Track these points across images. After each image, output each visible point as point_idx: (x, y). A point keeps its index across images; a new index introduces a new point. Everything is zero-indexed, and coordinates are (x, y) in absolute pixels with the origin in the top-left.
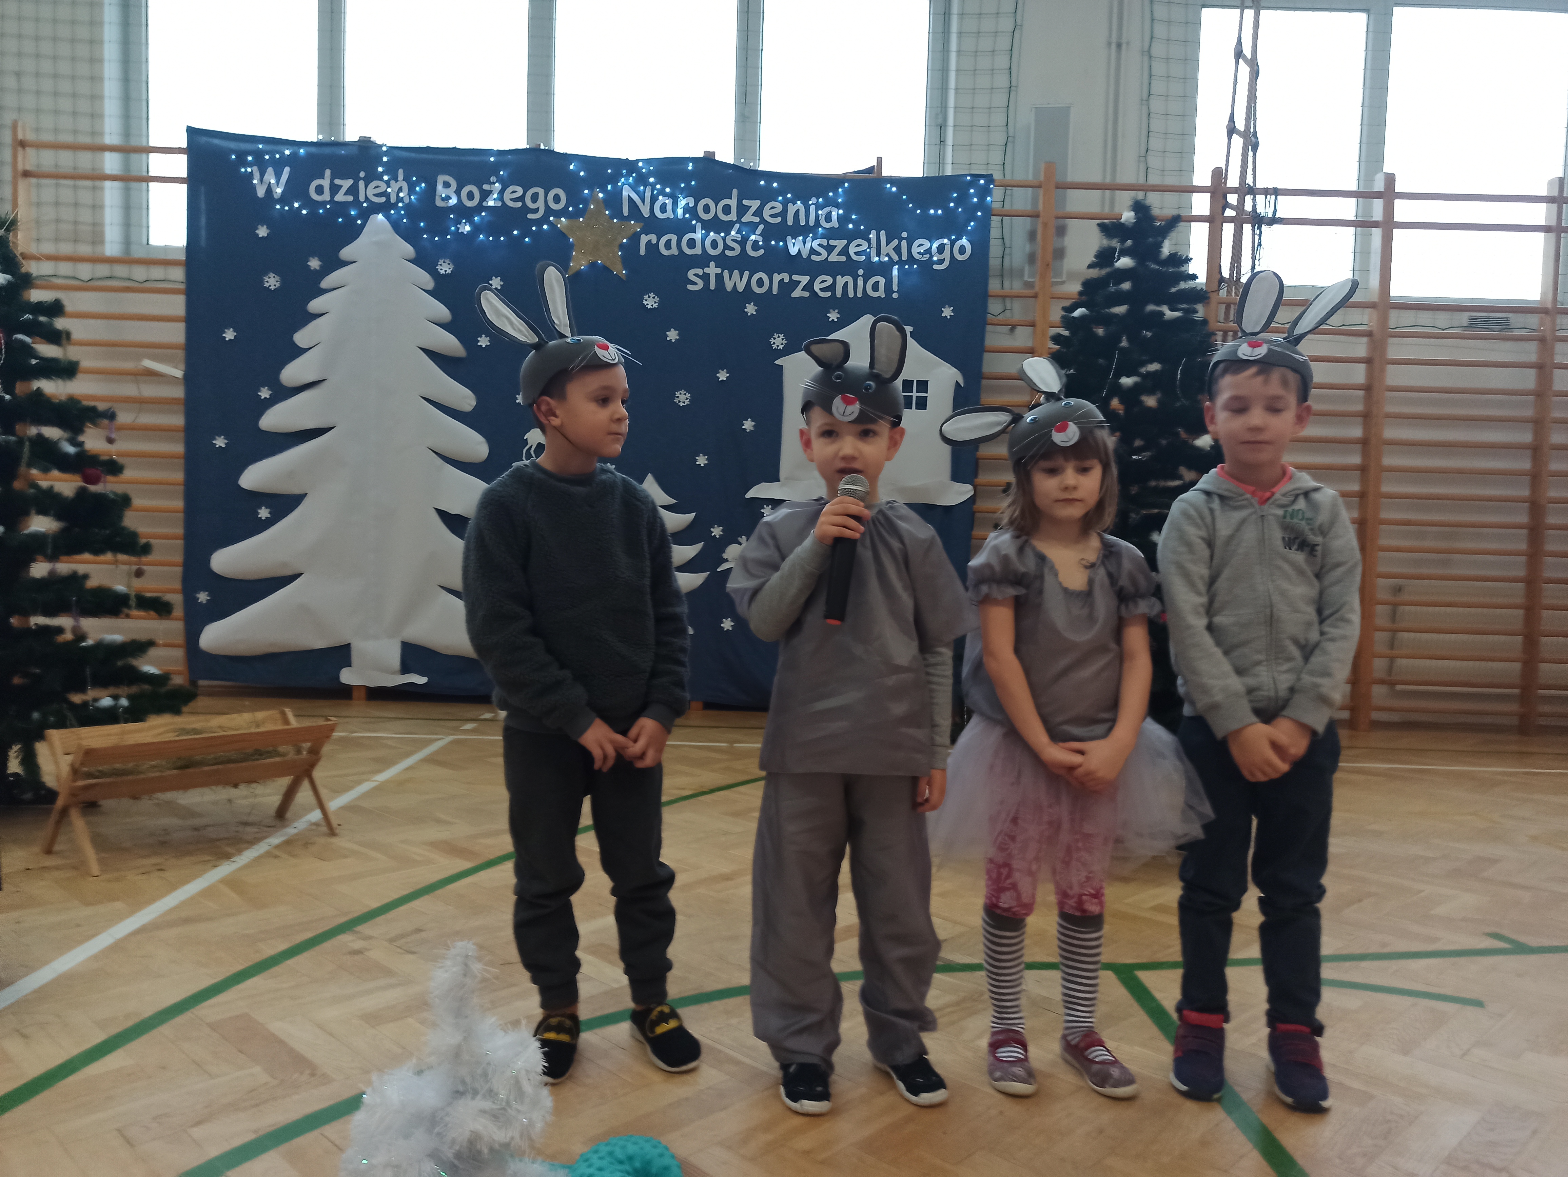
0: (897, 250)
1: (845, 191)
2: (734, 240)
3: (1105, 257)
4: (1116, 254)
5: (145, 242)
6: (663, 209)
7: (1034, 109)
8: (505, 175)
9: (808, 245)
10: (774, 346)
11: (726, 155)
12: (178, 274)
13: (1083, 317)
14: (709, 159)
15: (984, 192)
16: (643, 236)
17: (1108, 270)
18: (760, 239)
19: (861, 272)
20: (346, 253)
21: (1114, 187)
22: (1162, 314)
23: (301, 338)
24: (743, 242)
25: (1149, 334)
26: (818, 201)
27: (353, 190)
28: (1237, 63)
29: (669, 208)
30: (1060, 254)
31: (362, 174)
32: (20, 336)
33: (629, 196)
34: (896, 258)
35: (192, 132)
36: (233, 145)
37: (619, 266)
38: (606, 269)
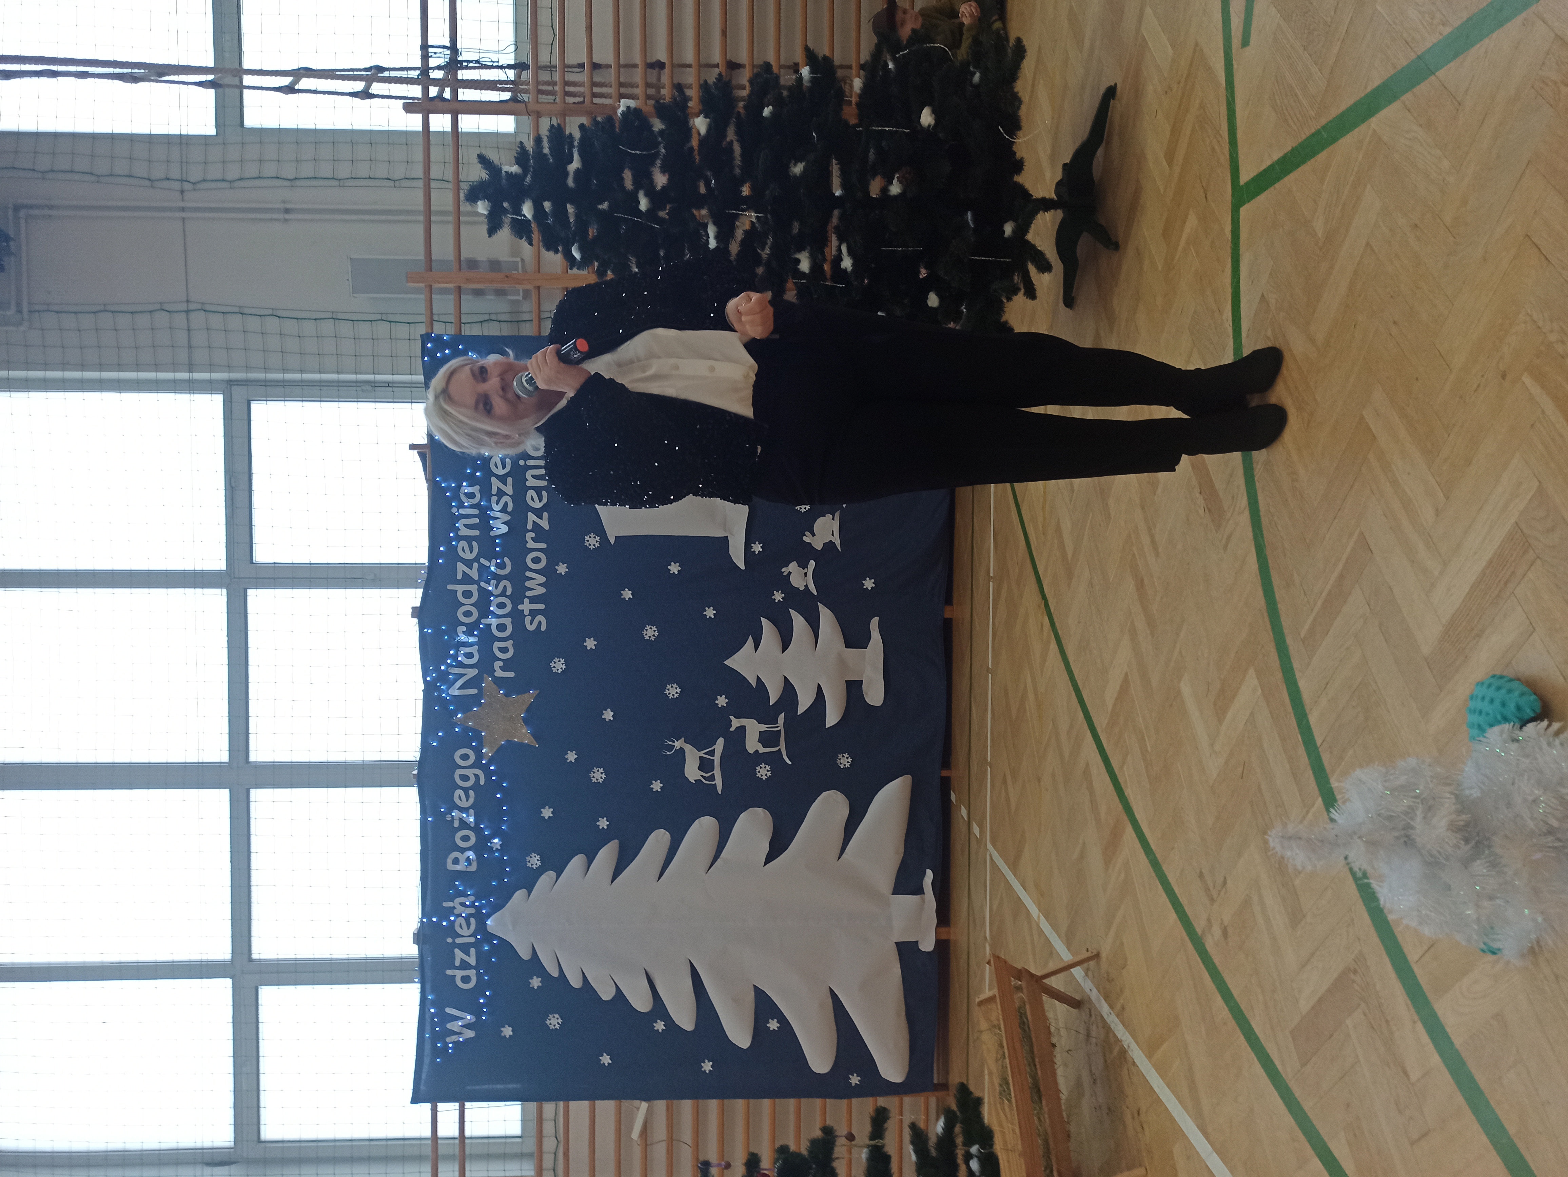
1: (444, 480)
2: (497, 587)
3: (521, 229)
4: (519, 218)
5: (519, 1140)
6: (469, 656)
7: (355, 295)
8: (444, 806)
9: (498, 515)
10: (597, 545)
12: (549, 1108)
13: (581, 249)
14: (417, 612)
15: (438, 340)
16: (496, 674)
17: (534, 225)
18: (494, 561)
19: (522, 463)
20: (525, 954)
23: (606, 994)
24: (498, 578)
25: (595, 182)
26: (454, 506)
27: (465, 948)
28: (299, 91)
29: (468, 650)
30: (495, 265)
33: (458, 689)
35: (416, 1099)
36: (427, 1060)
37: (526, 696)
38: (528, 710)
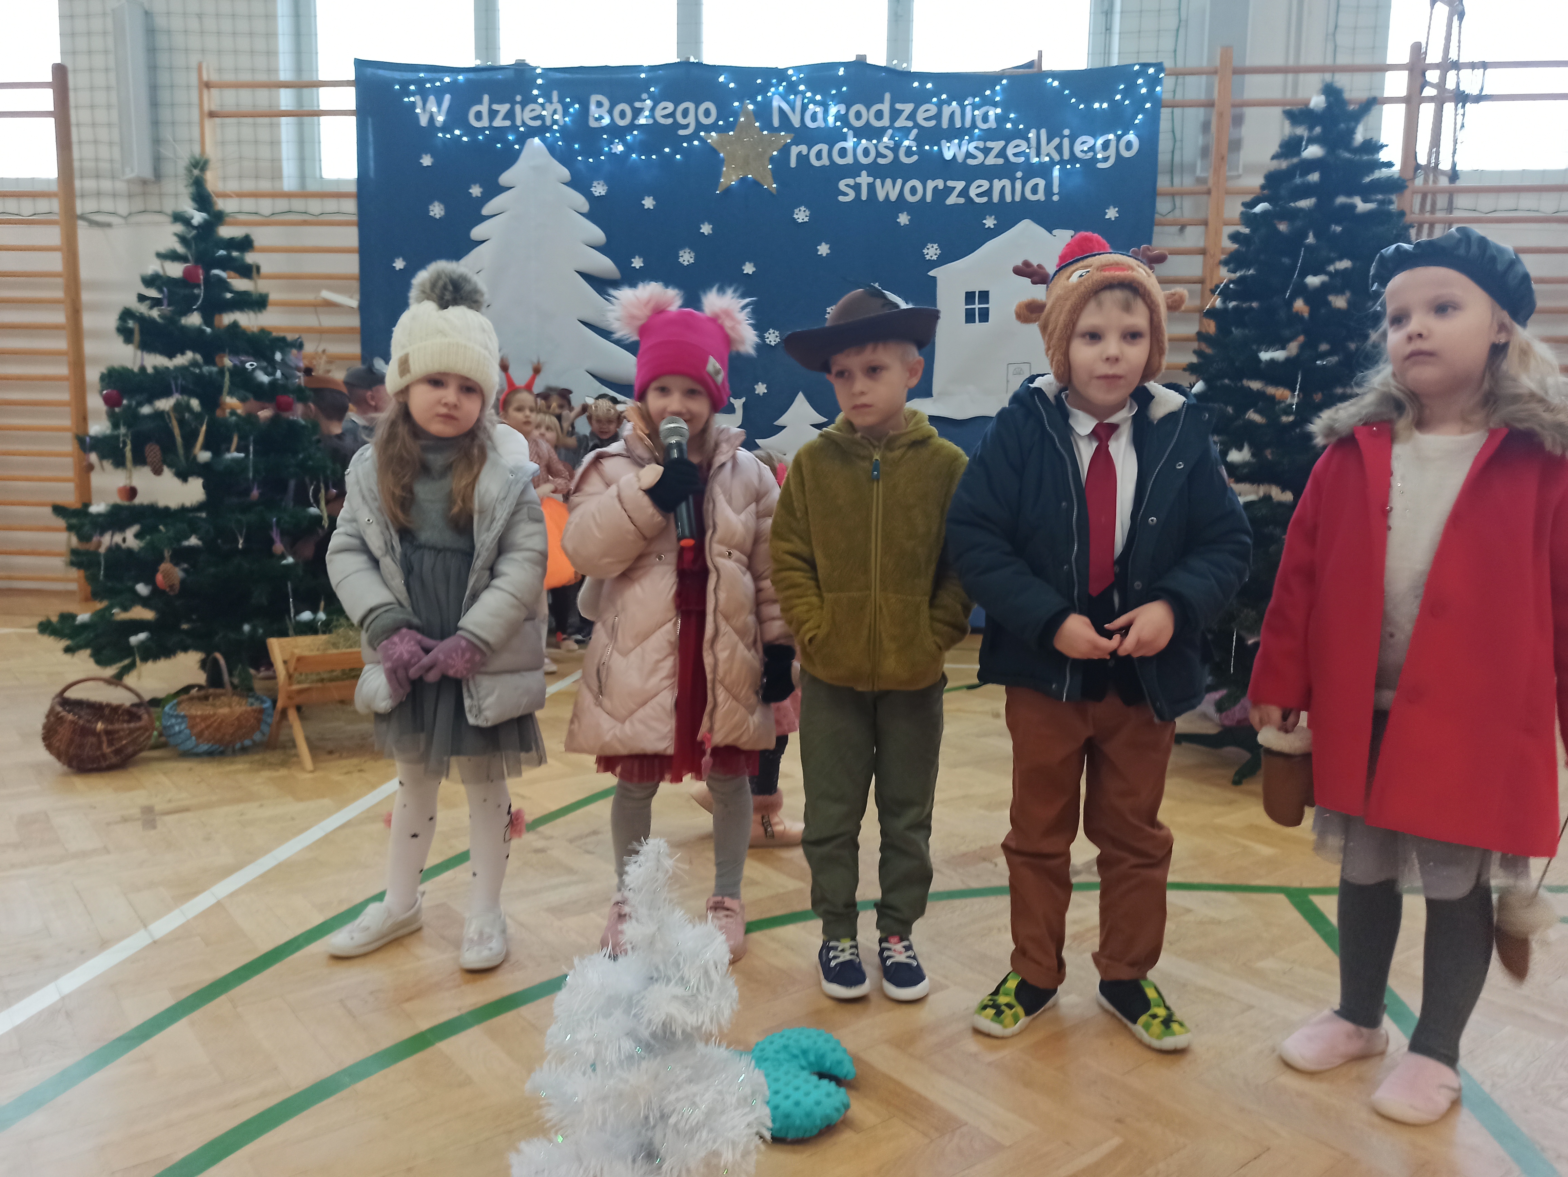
0: (1059, 148)
1: (1004, 88)
2: (886, 147)
3: (1291, 147)
4: (1304, 143)
5: (318, 176)
6: (814, 118)
8: (657, 91)
9: (964, 149)
10: (928, 257)
11: (878, 57)
12: (350, 206)
13: (1265, 213)
14: (860, 64)
15: (1153, 82)
16: (793, 147)
17: (1295, 160)
18: (914, 144)
19: (1019, 174)
20: (505, 178)
21: (1297, 70)
22: (1353, 207)
24: (895, 149)
25: (1339, 229)
26: (974, 100)
27: (510, 115)
29: (820, 116)
30: (1236, 145)
31: (518, 98)
32: (216, 272)
33: (779, 106)
34: (1057, 157)
35: (360, 64)
36: (397, 75)
37: (770, 178)
38: (756, 184)
